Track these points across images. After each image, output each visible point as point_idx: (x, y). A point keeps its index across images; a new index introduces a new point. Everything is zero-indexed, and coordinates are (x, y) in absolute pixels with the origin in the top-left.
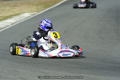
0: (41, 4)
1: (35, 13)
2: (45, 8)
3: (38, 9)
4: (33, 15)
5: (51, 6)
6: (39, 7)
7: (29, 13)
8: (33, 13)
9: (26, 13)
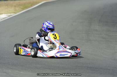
0: (19, 5)
1: (12, 14)
2: (23, 9)
3: (15, 10)
4: (9, 16)
5: (29, 8)
6: (17, 8)
7: (6, 14)
8: (9, 14)
9: (4, 15)
